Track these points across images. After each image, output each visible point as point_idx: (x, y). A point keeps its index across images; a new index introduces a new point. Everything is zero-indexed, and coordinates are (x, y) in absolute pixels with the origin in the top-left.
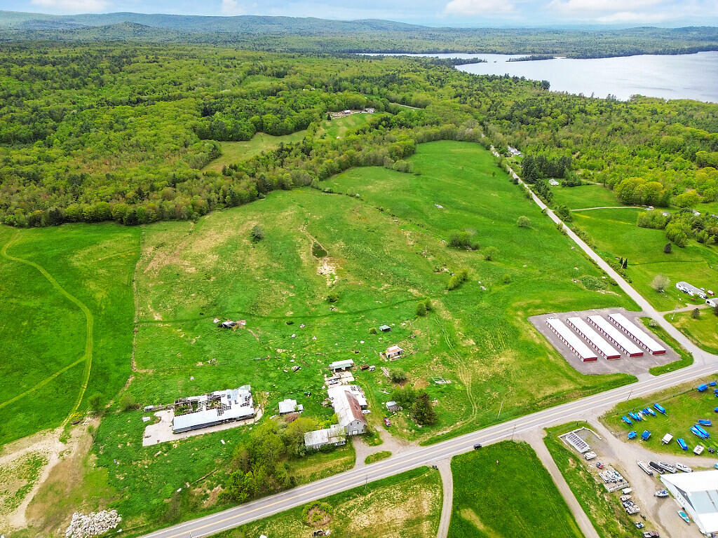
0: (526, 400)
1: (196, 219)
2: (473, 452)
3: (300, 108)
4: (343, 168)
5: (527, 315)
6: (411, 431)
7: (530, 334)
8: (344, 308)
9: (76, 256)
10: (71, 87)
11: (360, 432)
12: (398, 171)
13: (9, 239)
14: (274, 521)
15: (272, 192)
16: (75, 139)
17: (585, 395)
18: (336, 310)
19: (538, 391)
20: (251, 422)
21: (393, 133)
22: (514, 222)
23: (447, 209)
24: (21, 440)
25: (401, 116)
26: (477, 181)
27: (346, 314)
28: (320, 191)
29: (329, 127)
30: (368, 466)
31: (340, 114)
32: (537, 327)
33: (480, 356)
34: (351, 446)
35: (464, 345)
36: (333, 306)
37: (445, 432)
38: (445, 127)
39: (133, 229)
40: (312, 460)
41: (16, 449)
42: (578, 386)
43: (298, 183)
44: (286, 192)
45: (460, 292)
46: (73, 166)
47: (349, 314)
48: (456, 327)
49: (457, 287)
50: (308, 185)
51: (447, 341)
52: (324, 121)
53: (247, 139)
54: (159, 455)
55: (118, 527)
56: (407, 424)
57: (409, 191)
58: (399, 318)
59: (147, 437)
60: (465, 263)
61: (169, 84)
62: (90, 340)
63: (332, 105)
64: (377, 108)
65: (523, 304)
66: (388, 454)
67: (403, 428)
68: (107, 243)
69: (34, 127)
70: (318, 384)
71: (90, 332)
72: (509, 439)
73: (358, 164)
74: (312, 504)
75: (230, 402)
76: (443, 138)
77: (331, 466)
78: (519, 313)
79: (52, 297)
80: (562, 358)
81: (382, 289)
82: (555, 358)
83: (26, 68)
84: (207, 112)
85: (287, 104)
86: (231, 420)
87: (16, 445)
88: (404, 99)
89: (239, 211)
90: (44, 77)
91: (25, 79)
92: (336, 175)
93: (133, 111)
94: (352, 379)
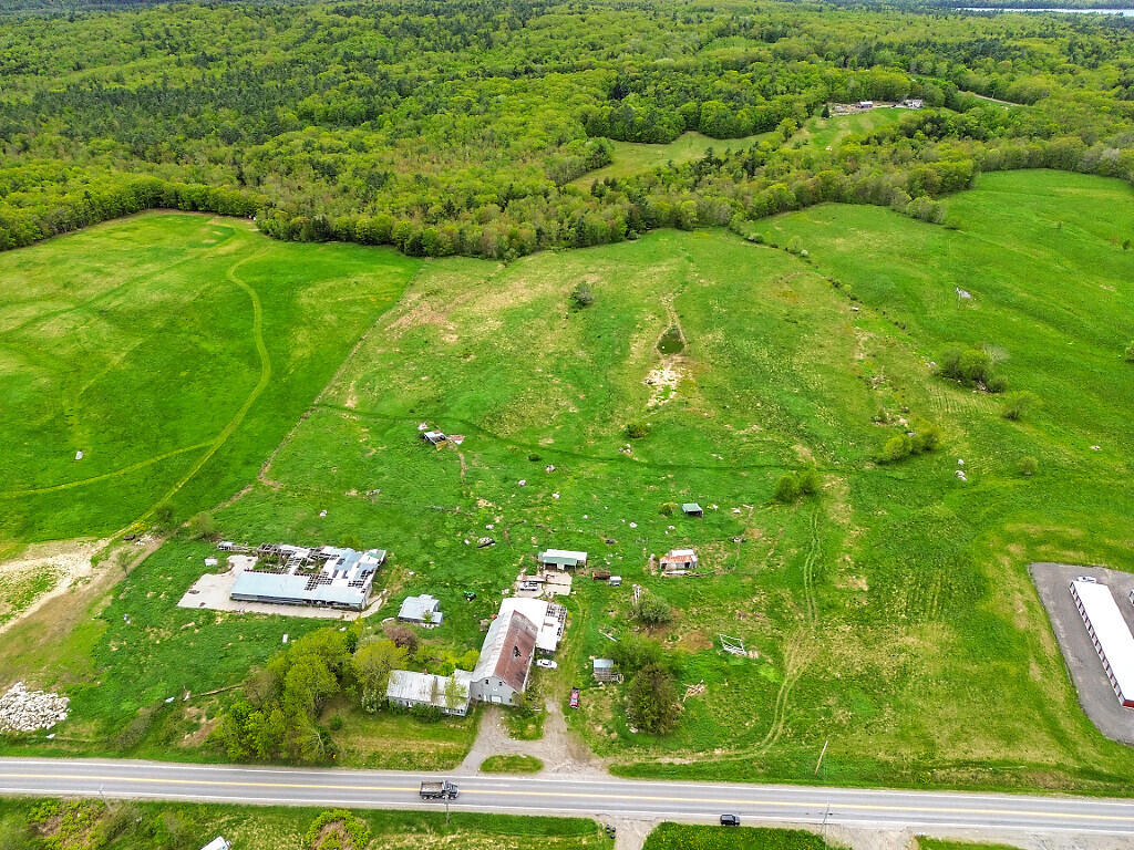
0: (908, 753)
1: (509, 260)
2: (714, 829)
3: (776, 93)
4: (804, 201)
5: (1034, 558)
6: (610, 732)
7: (1012, 602)
8: (647, 454)
9: (310, 289)
10: (448, 47)
11: (506, 702)
12: (915, 217)
13: (252, 253)
14: (261, 819)
15: (655, 231)
16: (412, 122)
17: (1079, 791)
18: (628, 453)
19: (955, 739)
20: (351, 617)
21: (939, 148)
22: (1121, 349)
23: (979, 301)
24: (52, 543)
25: (970, 118)
26: (1078, 256)
27: (642, 465)
28: (741, 238)
29: (820, 130)
30: (483, 777)
31: (851, 108)
32: (1044, 590)
33: (861, 619)
34: (475, 724)
35: (840, 586)
36: (629, 445)
37: (677, 761)
38: (1059, 142)
39: (412, 263)
40: (389, 726)
41: (37, 555)
42: (1071, 763)
43: (705, 220)
44: (680, 234)
45: (900, 473)
46: (387, 159)
47: (648, 466)
48: (846, 543)
49: (898, 460)
50: (725, 224)
51: (807, 569)
52: (814, 118)
53: (666, 141)
54: (187, 629)
55: (53, 730)
56: (610, 717)
57: (913, 256)
58: (735, 497)
59: (193, 592)
60: (953, 416)
61: (584, 47)
62: (241, 416)
63: (841, 91)
64: (929, 100)
65: (1034, 530)
66: (534, 766)
67: (599, 722)
68: (363, 277)
69: (369, 102)
70: (500, 582)
71: (248, 405)
72: (815, 831)
73: (839, 198)
74: (337, 813)
75: (336, 572)
76: (1047, 165)
77: (415, 750)
78: (1012, 548)
79: (238, 343)
80: (1069, 680)
81: (742, 432)
82: (1047, 674)
83: (400, 18)
84: (618, 93)
85: (756, 85)
86: (324, 604)
87: (43, 550)
88: (993, 85)
89: (583, 255)
90: (416, 32)
91: (395, 34)
92: (788, 213)
93: (509, 86)
94: (565, 591)
